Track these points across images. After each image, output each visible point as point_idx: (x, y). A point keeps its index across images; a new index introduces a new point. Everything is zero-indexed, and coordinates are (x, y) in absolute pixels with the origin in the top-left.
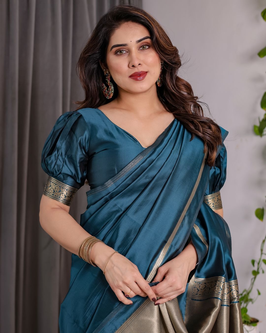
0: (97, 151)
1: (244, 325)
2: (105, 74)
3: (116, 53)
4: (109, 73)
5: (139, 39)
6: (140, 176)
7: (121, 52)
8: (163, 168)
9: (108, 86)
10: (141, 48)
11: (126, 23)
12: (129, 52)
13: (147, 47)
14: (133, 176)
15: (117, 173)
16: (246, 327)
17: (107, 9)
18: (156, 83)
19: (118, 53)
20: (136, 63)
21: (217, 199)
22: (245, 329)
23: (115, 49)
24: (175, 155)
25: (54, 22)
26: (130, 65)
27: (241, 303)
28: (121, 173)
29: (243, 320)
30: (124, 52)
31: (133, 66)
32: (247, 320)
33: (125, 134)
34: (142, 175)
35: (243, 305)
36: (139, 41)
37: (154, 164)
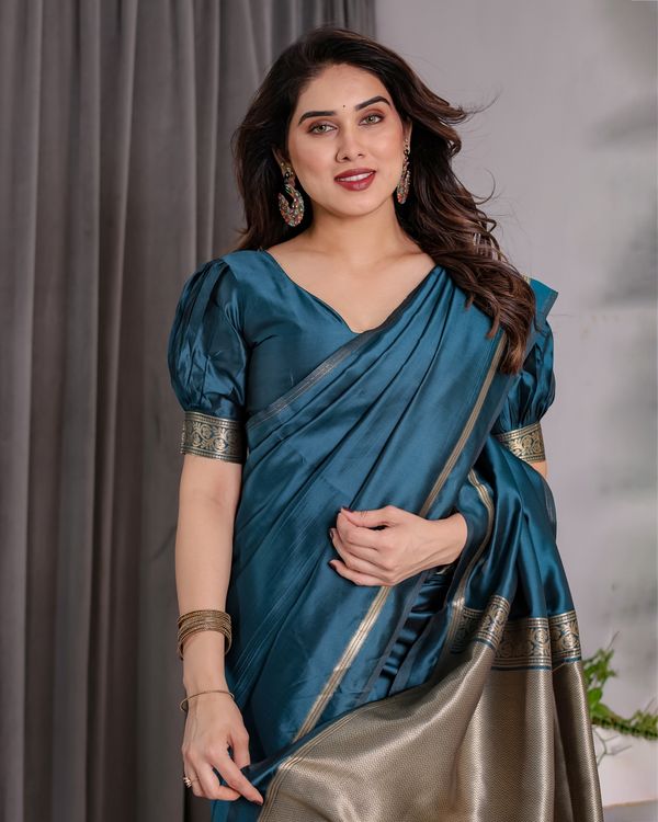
0: (258, 340)
1: (593, 726)
2: (284, 173)
3: (311, 130)
4: (293, 170)
5: (361, 101)
6: (348, 392)
7: (321, 128)
8: (399, 376)
9: (290, 200)
10: (365, 122)
11: (335, 66)
12: (339, 128)
13: (377, 119)
14: (330, 392)
15: (295, 385)
16: (599, 730)
17: (295, 34)
18: (394, 195)
19: (316, 130)
20: (353, 152)
21: (530, 441)
22: (597, 734)
23: (308, 121)
24: (427, 348)
25: (178, 62)
26: (340, 157)
27: (590, 681)
28: (303, 384)
29: (592, 715)
30: (328, 128)
31: (346, 158)
32: (600, 717)
33: (316, 305)
34: (351, 390)
35: (595, 684)
36: (362, 106)
37: (378, 367)
